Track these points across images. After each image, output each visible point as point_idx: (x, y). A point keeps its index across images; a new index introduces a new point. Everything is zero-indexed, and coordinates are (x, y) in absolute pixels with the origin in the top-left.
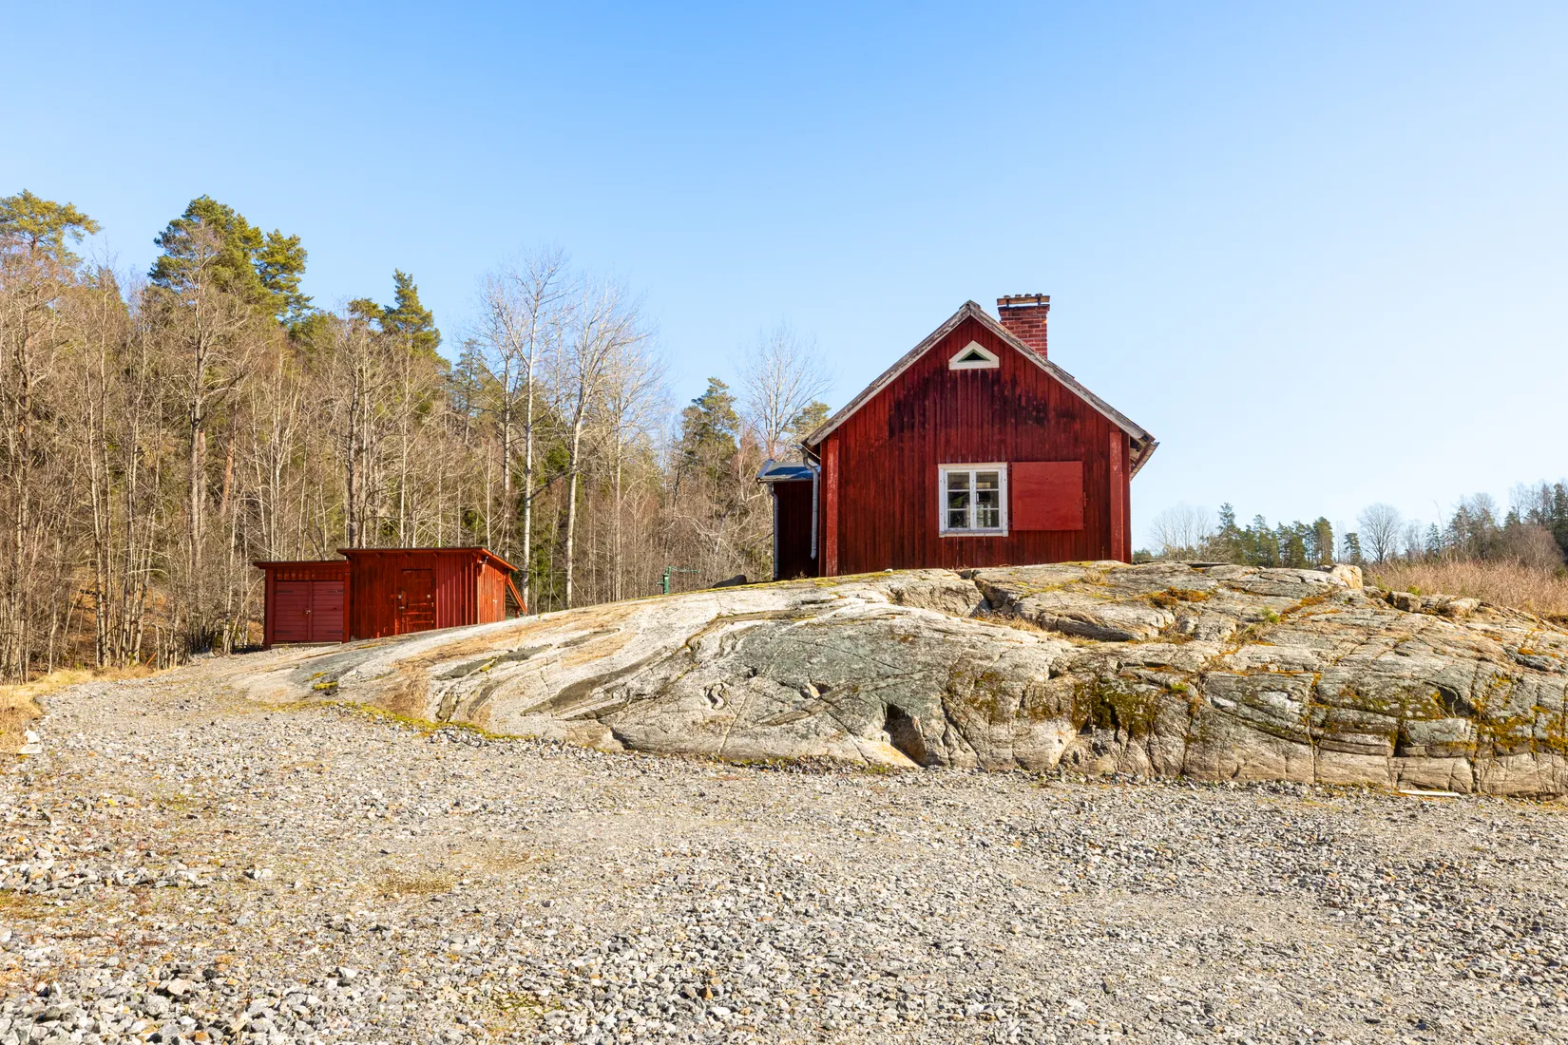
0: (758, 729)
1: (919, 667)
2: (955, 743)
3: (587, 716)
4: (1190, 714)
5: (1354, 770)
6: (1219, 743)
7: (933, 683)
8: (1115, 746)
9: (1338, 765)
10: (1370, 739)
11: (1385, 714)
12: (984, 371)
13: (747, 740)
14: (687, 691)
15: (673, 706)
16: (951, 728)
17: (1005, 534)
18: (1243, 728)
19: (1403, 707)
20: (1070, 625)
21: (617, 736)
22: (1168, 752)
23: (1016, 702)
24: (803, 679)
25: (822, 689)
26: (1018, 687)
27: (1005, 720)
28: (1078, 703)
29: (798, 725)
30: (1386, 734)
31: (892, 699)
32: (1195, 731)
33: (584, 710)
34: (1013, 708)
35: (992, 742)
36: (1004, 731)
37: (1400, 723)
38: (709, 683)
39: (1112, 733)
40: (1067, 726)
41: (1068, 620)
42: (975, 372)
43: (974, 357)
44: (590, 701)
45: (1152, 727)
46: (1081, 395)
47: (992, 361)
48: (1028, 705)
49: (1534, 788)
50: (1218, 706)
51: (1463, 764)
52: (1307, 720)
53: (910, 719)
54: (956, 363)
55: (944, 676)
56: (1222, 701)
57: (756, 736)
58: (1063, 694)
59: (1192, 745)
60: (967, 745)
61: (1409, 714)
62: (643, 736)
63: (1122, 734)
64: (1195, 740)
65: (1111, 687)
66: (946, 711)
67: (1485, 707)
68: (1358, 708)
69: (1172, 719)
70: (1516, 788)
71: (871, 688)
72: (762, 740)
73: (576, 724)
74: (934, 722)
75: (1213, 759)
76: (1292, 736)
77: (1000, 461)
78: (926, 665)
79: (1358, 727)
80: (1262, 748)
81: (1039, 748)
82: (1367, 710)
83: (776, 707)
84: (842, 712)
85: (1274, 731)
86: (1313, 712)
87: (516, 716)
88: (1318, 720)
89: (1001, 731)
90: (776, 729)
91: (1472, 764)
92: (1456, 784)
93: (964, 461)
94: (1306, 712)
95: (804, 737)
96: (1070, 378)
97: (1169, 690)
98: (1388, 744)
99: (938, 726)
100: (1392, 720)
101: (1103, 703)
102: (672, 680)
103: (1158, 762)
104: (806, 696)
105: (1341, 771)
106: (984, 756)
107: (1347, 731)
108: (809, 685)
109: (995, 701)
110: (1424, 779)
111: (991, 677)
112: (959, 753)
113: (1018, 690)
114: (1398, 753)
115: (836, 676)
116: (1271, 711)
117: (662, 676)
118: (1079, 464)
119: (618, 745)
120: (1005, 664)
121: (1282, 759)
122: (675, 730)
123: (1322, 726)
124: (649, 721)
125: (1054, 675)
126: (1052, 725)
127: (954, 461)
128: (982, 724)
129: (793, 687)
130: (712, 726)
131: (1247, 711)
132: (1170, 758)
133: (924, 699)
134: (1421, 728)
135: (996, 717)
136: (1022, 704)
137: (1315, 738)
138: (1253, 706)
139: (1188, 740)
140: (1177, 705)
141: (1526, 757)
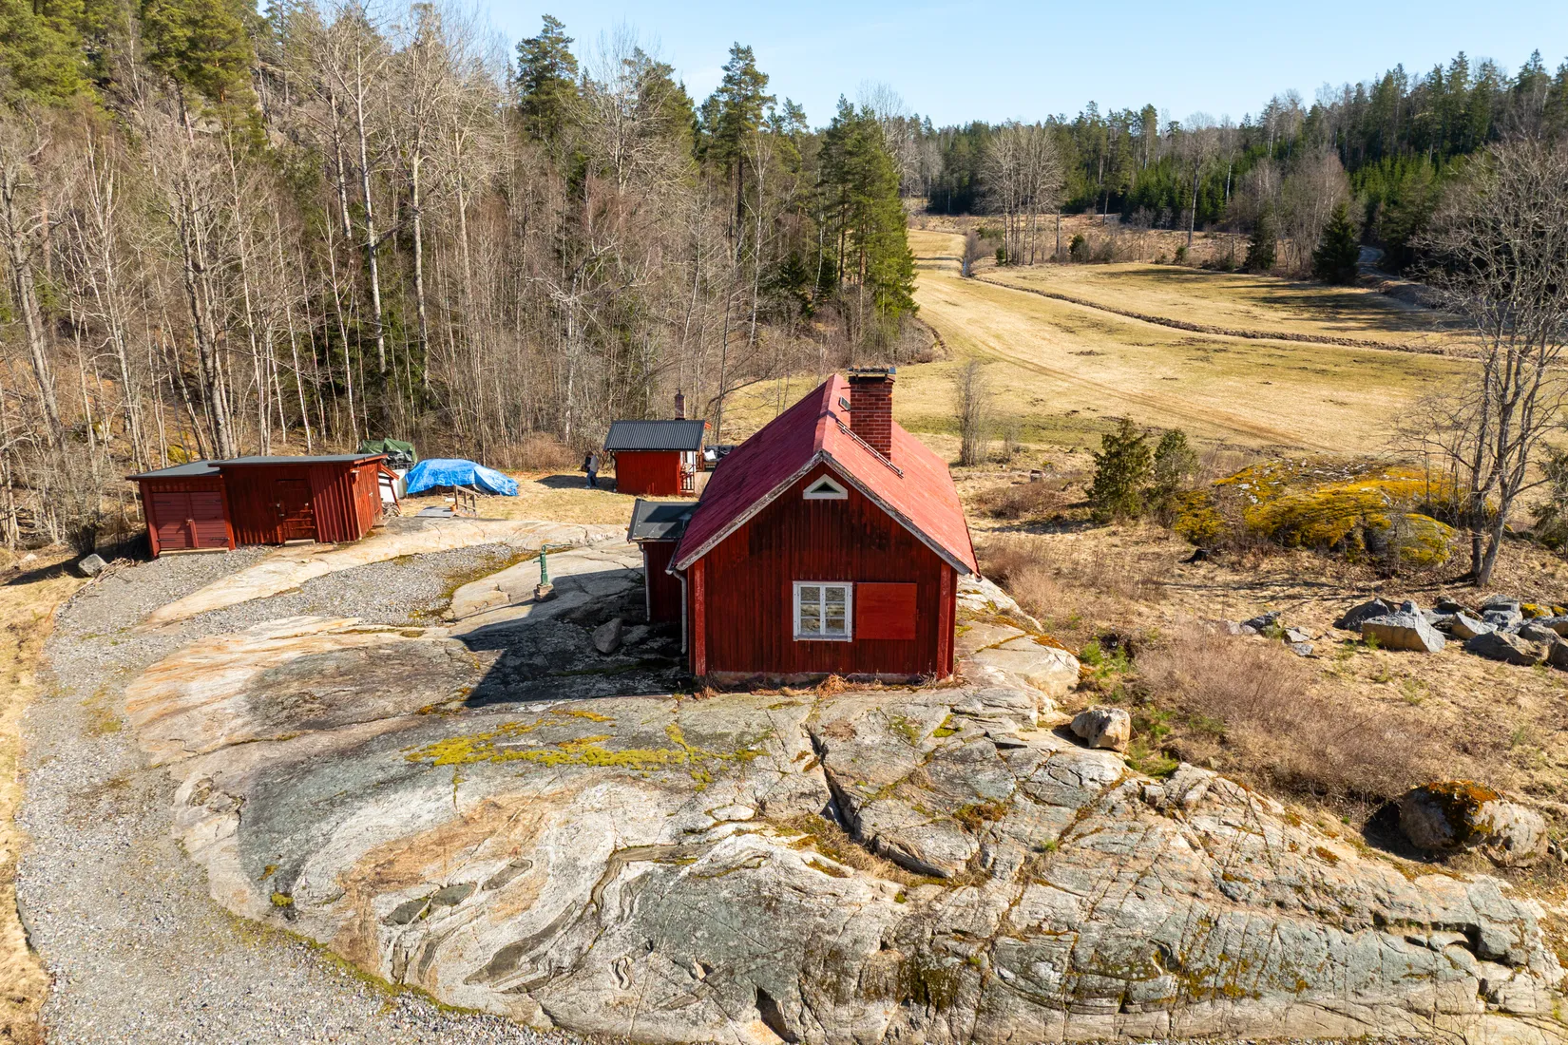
0: (658, 1013)
1: (781, 944)
2: (809, 1023)
3: (518, 990)
4: (981, 986)
5: (1091, 1029)
6: (1000, 1014)
7: (792, 964)
8: (925, 1021)
9: (1080, 1026)
10: (1105, 1002)
11: (1118, 977)
12: (834, 501)
13: (649, 1024)
14: (598, 965)
15: (587, 983)
16: (806, 1009)
17: (850, 640)
18: (1018, 999)
19: (1131, 970)
20: (899, 855)
21: (545, 1011)
22: (964, 1022)
23: (855, 983)
24: (691, 958)
25: (707, 969)
26: (856, 966)
27: (846, 1002)
28: (901, 981)
29: (690, 1010)
30: (1117, 996)
31: (761, 983)
32: (984, 1003)
33: (515, 983)
34: (852, 989)
35: (836, 1022)
36: (845, 1013)
37: (1128, 984)
38: (615, 957)
39: (924, 1008)
40: (892, 1004)
41: (898, 850)
42: (826, 501)
43: (825, 488)
44: (519, 972)
45: (953, 1001)
46: (918, 536)
47: (842, 494)
48: (864, 985)
49: (1206, 1031)
50: (1002, 977)
51: (1165, 1017)
52: (1063, 989)
53: (774, 1003)
54: (809, 494)
55: (799, 955)
56: (1006, 973)
57: (656, 1020)
58: (889, 974)
59: (981, 1016)
60: (817, 1024)
61: (1135, 976)
62: (566, 1014)
63: (932, 1011)
64: (983, 1011)
65: (925, 963)
66: (802, 994)
67: (1187, 960)
68: (1100, 974)
69: (968, 993)
70: (1196, 1031)
71: (744, 970)
72: (662, 1025)
73: (511, 998)
74: (793, 1004)
75: (994, 1028)
76: (1051, 1004)
77: (846, 580)
78: (786, 941)
79: (1099, 993)
80: (1030, 1018)
81: (871, 1027)
82: (1106, 975)
83: (671, 989)
84: (723, 997)
85: (1040, 1001)
86: (1068, 982)
87: (459, 983)
88: (1071, 988)
89: (844, 1013)
90: (671, 1014)
91: (1170, 1014)
92: (1158, 1033)
93: (816, 579)
94: (1063, 982)
95: (695, 1023)
96: (908, 522)
97: (968, 963)
98: (1117, 1005)
99: (796, 1007)
100: (1122, 982)
101: (919, 980)
102: (584, 951)
103: (956, 1032)
104: (694, 977)
105: (1083, 1031)
106: (830, 1034)
107: (1090, 996)
108: (695, 964)
109: (839, 982)
110: (1137, 1032)
111: (835, 955)
112: (812, 1031)
113: (856, 971)
114: (1123, 1010)
115: (716, 953)
116: (1040, 983)
117: (575, 945)
118: (914, 586)
119: (548, 1023)
120: (845, 940)
121: (1043, 1025)
122: (592, 1010)
123: (1074, 992)
124: (570, 999)
125: (884, 946)
126: (881, 1005)
127: (807, 579)
128: (829, 1006)
129: (683, 965)
130: (621, 1008)
131: (1022, 982)
132: (965, 1028)
133: (785, 983)
134: (1141, 988)
135: (840, 1000)
136: (859, 986)
137: (1068, 1004)
138: (1027, 979)
139: (979, 1011)
140: (972, 978)
141: (1207, 1004)
